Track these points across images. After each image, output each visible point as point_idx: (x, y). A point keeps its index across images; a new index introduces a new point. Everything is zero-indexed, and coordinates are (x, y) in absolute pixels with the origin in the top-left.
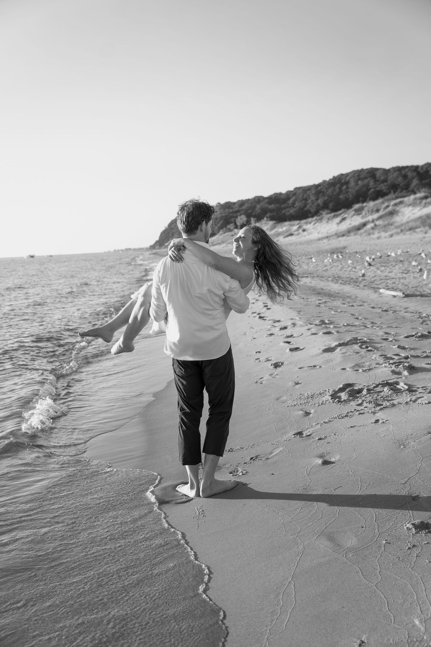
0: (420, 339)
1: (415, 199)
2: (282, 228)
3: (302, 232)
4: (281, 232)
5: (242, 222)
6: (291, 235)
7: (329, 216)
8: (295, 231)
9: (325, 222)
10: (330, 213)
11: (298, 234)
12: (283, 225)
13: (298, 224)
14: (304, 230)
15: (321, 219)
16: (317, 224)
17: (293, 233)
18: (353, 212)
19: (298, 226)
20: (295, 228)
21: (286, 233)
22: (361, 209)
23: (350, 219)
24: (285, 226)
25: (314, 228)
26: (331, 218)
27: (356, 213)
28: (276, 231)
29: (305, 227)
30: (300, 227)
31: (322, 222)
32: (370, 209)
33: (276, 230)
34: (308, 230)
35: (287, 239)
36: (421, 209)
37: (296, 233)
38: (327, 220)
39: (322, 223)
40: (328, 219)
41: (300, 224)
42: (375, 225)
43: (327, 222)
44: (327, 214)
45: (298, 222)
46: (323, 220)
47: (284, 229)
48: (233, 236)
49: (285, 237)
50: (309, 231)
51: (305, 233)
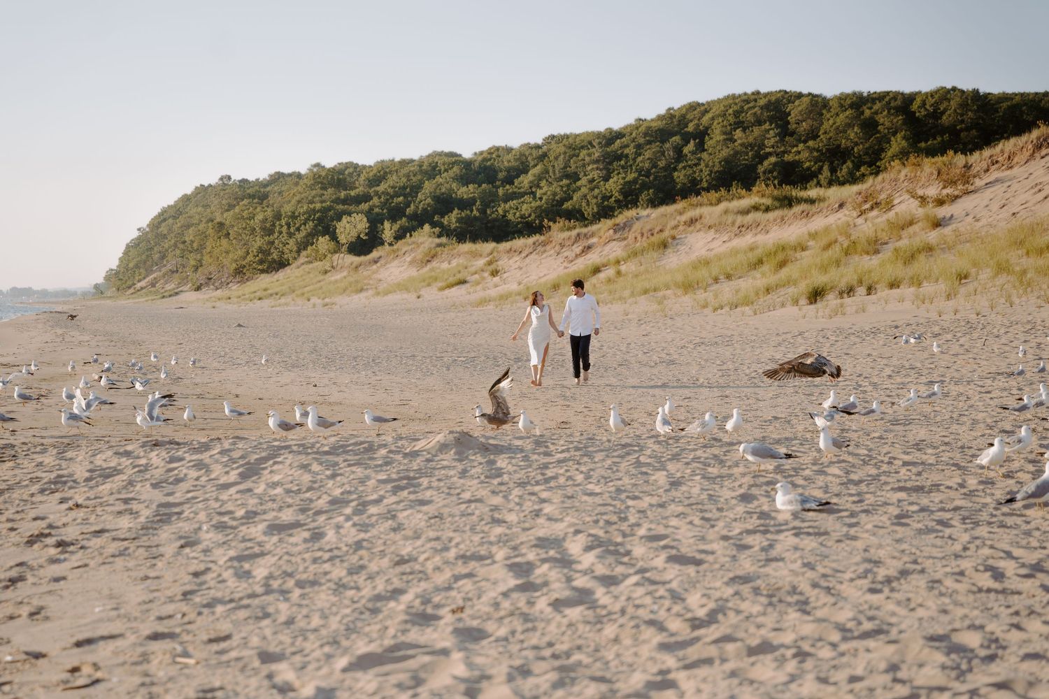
1: (726, 212)
3: (490, 278)
4: (442, 273)
5: (354, 234)
6: (463, 282)
7: (566, 234)
8: (476, 273)
9: (552, 252)
10: (569, 229)
11: (478, 283)
12: (455, 251)
14: (495, 273)
15: (544, 244)
16: (533, 256)
17: (468, 279)
18: (611, 231)
19: (487, 259)
20: (481, 262)
22: (626, 226)
23: (599, 249)
25: (520, 268)
26: (568, 243)
27: (617, 236)
28: (432, 270)
29: (501, 262)
30: (490, 263)
31: (545, 251)
32: (648, 227)
33: (434, 264)
34: (504, 273)
35: (447, 292)
36: (730, 240)
37: (475, 277)
38: (558, 247)
39: (544, 255)
40: (562, 246)
41: (495, 254)
42: (619, 273)
43: (558, 254)
44: (562, 230)
45: (491, 245)
46: (548, 247)
47: (454, 263)
48: (326, 272)
49: (442, 289)
50: (505, 275)
51: (496, 279)
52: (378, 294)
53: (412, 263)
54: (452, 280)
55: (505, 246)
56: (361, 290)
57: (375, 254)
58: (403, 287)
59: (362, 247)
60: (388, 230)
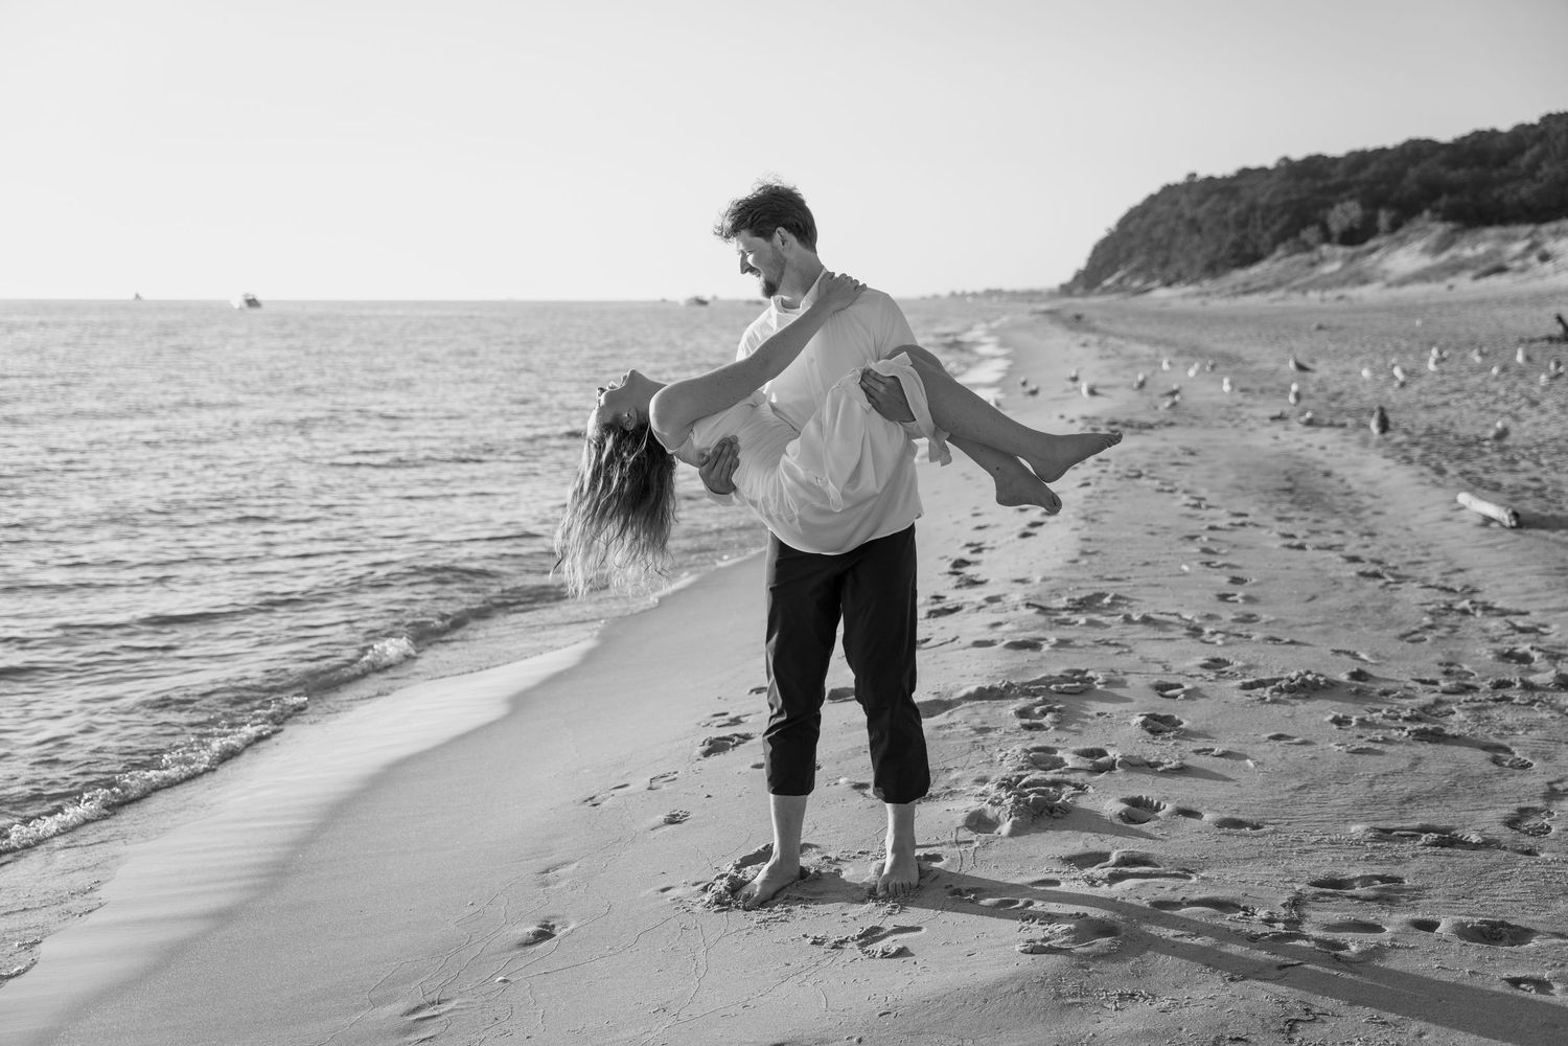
0: (1284, 697)
2: (1474, 248)
3: (1538, 264)
4: (1469, 260)
5: (1346, 222)
6: (1501, 270)
8: (1514, 259)
11: (1522, 270)
12: (1479, 236)
13: (1530, 235)
14: (1545, 258)
17: (1509, 265)
19: (1526, 243)
20: (1518, 247)
21: (1484, 262)
24: (1485, 240)
28: (1454, 257)
29: (1550, 246)
30: (1532, 247)
33: (1453, 251)
34: (1558, 256)
35: (1484, 282)
37: (1517, 264)
41: (1536, 237)
45: (1529, 228)
47: (1481, 249)
48: (1313, 264)
49: (1476, 278)
50: (1561, 261)
51: (1548, 266)
52: (1389, 285)
53: (1424, 251)
54: (1483, 268)
55: (1545, 229)
56: (1365, 282)
57: (1371, 244)
58: (1422, 276)
59: (1353, 237)
60: (1384, 218)
